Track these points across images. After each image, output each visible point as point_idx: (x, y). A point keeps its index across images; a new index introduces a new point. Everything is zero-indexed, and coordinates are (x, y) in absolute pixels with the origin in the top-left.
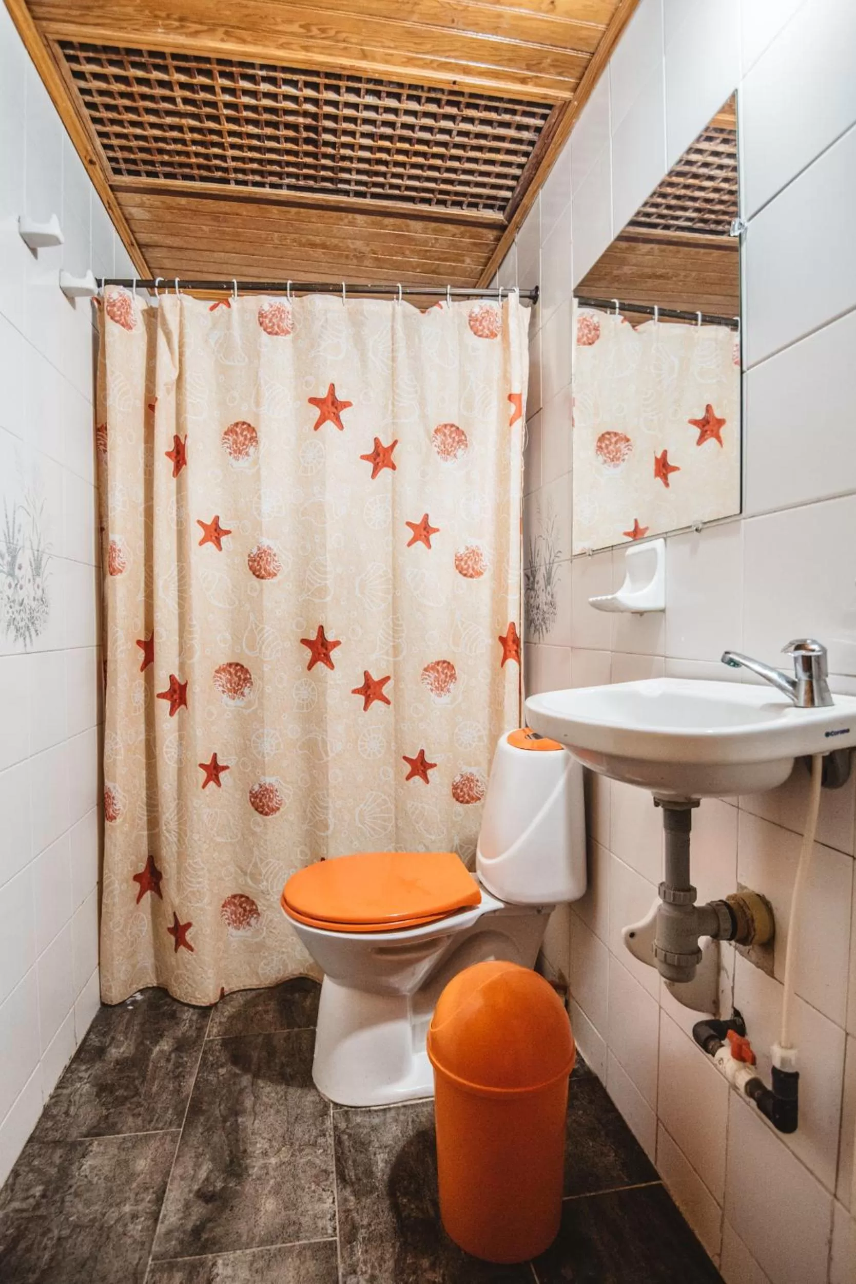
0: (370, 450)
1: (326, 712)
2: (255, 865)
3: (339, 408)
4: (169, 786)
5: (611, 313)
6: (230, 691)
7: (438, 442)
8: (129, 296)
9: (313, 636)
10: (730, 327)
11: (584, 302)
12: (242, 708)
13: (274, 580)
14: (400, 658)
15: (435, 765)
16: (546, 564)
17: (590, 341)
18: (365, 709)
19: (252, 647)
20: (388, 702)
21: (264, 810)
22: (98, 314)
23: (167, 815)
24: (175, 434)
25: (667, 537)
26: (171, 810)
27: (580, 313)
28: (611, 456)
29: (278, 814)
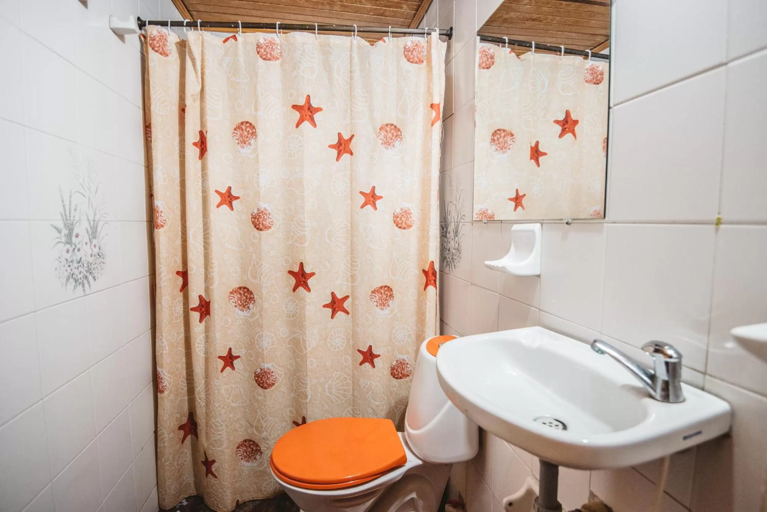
0: (335, 141)
1: (305, 321)
2: (259, 420)
3: (313, 112)
4: (200, 369)
5: (502, 47)
6: (240, 305)
7: (382, 137)
8: (165, 33)
9: (296, 269)
10: (583, 56)
11: (484, 39)
12: (249, 317)
13: (270, 231)
14: (356, 284)
15: (379, 356)
16: (455, 222)
17: (488, 66)
18: (332, 317)
19: (255, 277)
20: (347, 313)
21: (264, 385)
22: (145, 45)
23: (199, 388)
24: (200, 130)
25: (543, 223)
26: (202, 385)
27: (480, 45)
28: (501, 146)
29: (274, 387)
